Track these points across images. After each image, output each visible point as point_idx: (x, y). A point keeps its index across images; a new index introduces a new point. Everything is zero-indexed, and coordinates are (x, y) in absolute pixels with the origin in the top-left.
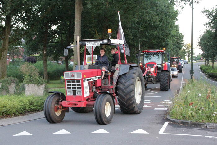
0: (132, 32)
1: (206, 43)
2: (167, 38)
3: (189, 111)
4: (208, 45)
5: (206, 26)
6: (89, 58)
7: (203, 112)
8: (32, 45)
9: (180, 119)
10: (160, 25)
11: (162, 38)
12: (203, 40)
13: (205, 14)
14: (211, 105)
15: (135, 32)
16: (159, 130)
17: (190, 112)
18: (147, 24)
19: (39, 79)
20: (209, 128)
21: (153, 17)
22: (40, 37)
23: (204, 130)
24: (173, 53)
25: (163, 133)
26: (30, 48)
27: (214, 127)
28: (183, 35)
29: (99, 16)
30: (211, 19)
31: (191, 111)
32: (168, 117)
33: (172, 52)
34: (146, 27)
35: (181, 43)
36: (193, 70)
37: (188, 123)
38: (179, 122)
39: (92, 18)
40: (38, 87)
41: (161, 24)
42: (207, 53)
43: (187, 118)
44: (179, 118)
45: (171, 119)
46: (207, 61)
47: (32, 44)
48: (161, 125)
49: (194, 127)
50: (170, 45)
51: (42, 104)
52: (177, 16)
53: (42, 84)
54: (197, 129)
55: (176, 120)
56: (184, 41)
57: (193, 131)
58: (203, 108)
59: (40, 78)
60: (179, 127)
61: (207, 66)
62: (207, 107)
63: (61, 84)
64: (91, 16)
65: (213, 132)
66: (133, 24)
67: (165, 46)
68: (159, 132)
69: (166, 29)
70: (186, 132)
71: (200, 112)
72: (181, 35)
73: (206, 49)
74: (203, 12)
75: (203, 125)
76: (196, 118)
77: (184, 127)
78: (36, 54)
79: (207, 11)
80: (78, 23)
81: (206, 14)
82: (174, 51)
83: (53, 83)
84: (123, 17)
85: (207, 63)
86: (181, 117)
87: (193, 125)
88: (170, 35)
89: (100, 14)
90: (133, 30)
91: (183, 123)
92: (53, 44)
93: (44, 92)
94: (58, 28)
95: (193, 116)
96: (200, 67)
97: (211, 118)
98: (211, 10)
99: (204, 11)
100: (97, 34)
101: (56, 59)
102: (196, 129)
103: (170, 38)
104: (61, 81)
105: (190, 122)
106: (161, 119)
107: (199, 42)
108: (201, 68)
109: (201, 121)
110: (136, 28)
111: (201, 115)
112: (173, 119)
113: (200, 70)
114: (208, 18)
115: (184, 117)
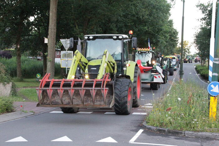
0: (118, 26)
1: (201, 40)
2: (158, 34)
3: (166, 117)
4: (203, 43)
5: (201, 22)
6: (64, 54)
7: (182, 118)
8: (4, 38)
9: (157, 126)
10: (149, 19)
11: (152, 35)
12: (198, 38)
13: (199, 8)
14: (193, 110)
15: (121, 26)
16: (131, 138)
17: (168, 119)
18: (135, 18)
19: (5, 77)
20: (187, 137)
21: (141, 10)
22: (14, 29)
23: (181, 139)
24: (167, 51)
25: (134, 142)
26: (3, 41)
27: (193, 136)
28: (177, 31)
29: (80, 7)
30: (206, 14)
31: (170, 118)
32: (144, 124)
33: (166, 49)
34: (134, 21)
35: (176, 41)
36: (182, 71)
37: (164, 131)
38: (155, 130)
39: (72, 9)
40: (4, 86)
41: (151, 18)
42: (203, 52)
43: (165, 124)
44: (155, 124)
45: (147, 126)
46: (203, 61)
47: (4, 36)
48: (134, 132)
49: (171, 136)
50: (162, 42)
51: (4, 105)
52: (169, 10)
53: (8, 83)
54: (174, 138)
55: (152, 127)
56: (178, 38)
57: (169, 140)
58: (182, 114)
59: (7, 75)
60: (153, 135)
61: (203, 66)
62: (187, 113)
63: (36, 83)
64: (71, 7)
65: (191, 141)
66: (119, 17)
67: (156, 43)
68: (130, 141)
69: (157, 25)
70: (161, 141)
71: (179, 118)
72: (176, 31)
73: (202, 48)
74: (197, 6)
75: (181, 133)
76: (174, 125)
77: (159, 135)
78: (10, 48)
79: (201, 5)
80: (54, 14)
81: (201, 9)
82: (168, 49)
83: (28, 82)
84: (106, 9)
85: (203, 63)
86: (158, 124)
87: (170, 133)
88: (161, 31)
89: (81, 5)
90: (119, 24)
91: (160, 130)
92: (30, 37)
93: (11, 91)
94: (35, 20)
95: (171, 123)
96: (195, 67)
97: (191, 125)
98: (206, 5)
99: (199, 5)
100: (77, 27)
101: (34, 54)
102: (172, 139)
103: (162, 34)
104: (37, 79)
105: (166, 130)
106: (137, 125)
107: (195, 40)
108: (196, 69)
109: (180, 129)
110: (122, 22)
111: (180, 121)
112: (149, 125)
113: (195, 70)
114: (203, 12)
115: (161, 125)
